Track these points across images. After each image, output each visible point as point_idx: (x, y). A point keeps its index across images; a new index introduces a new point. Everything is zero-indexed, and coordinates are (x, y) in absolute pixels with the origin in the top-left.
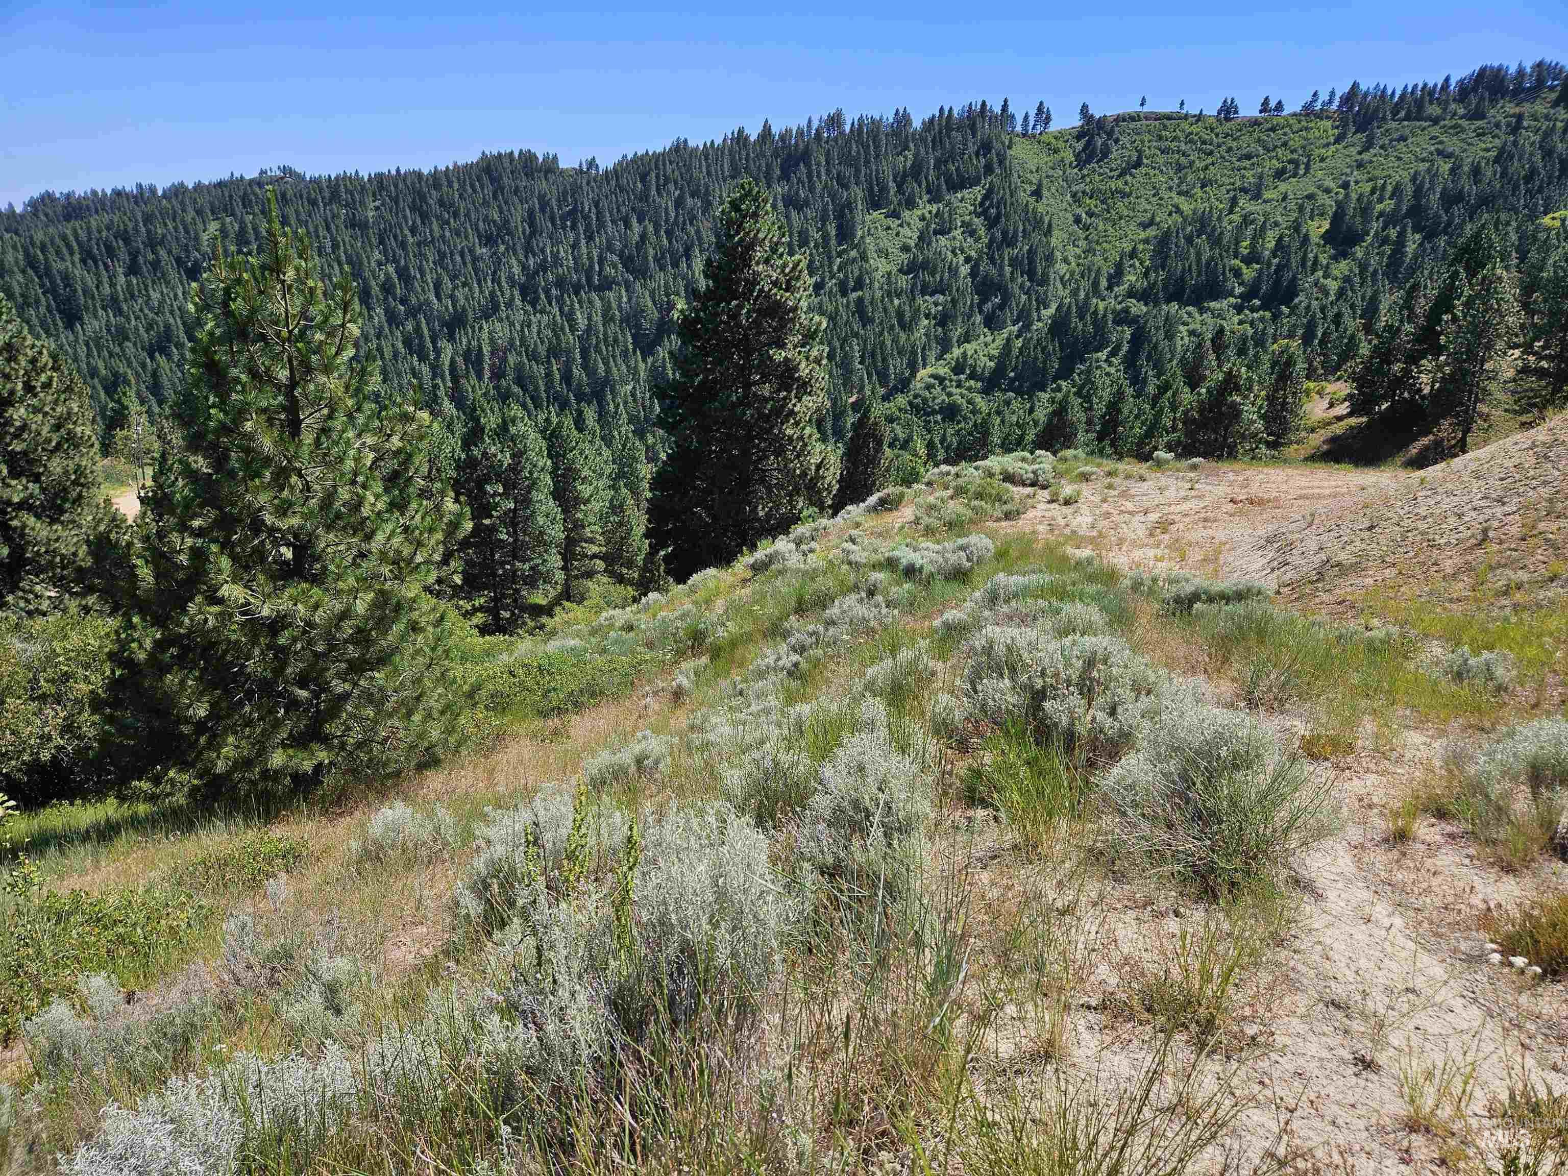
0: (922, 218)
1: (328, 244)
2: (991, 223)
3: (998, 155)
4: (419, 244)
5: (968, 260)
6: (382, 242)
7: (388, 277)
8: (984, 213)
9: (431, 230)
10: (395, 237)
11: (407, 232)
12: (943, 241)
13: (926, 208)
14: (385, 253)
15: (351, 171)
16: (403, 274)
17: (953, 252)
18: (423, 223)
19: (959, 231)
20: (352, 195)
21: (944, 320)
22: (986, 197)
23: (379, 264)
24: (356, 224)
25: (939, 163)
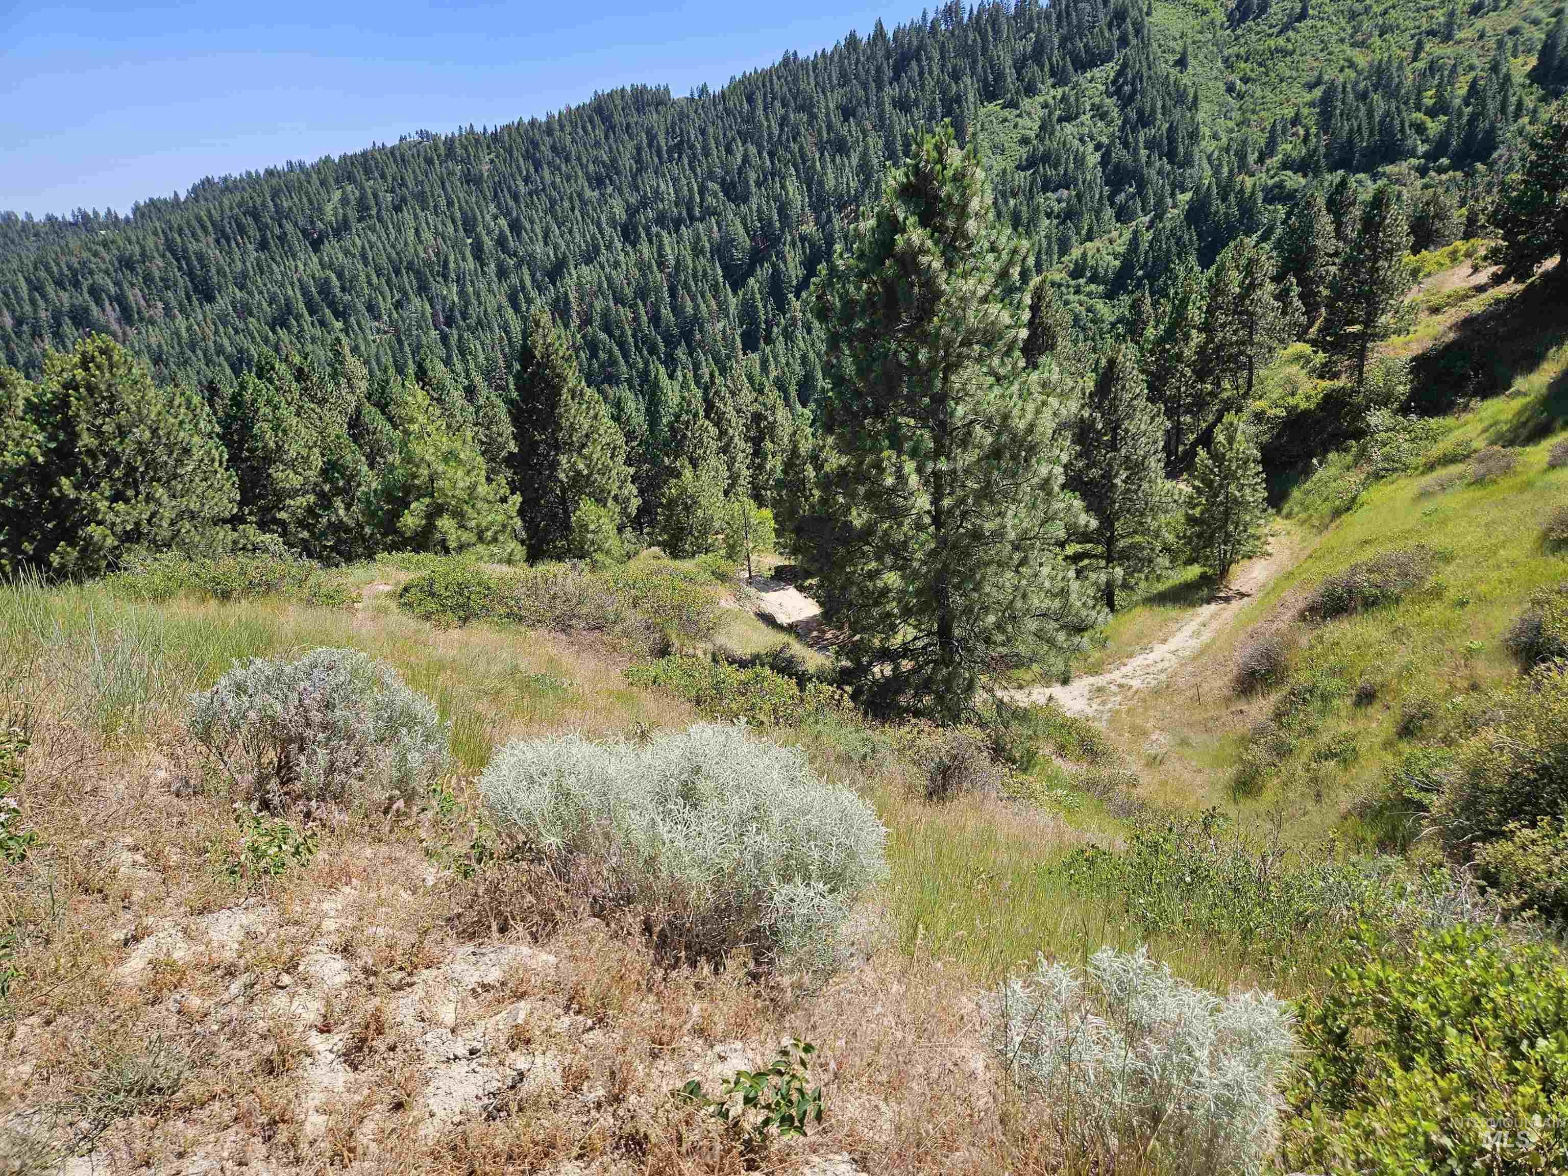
0: (1045, 106)
1: (443, 202)
2: (1126, 102)
3: (1134, 24)
5: (1098, 147)
8: (1118, 92)
9: (542, 178)
10: (509, 188)
12: (1069, 128)
13: (1050, 93)
14: (498, 206)
17: (1081, 140)
19: (1088, 116)
21: (1067, 218)
22: (1118, 75)
23: (495, 218)
24: (471, 179)
25: (1063, 42)
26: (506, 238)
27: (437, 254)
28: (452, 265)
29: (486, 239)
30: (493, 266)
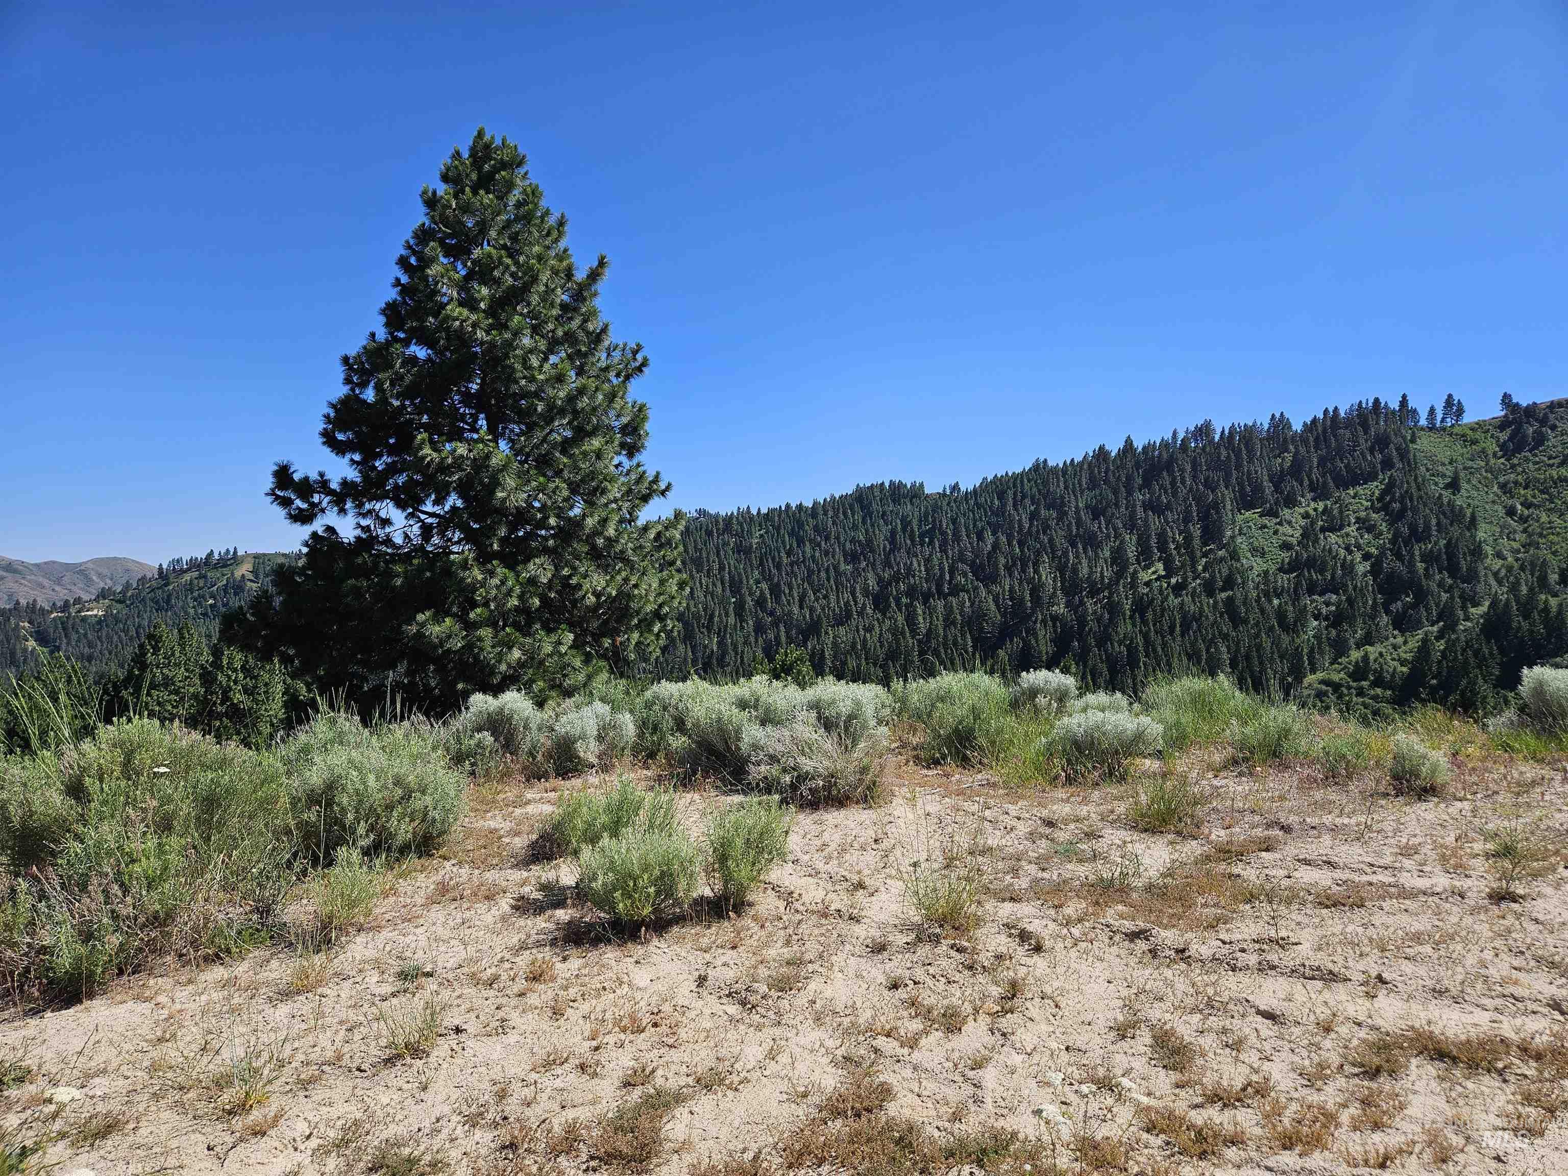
0: (1306, 516)
1: (716, 566)
2: (1394, 518)
3: (1397, 449)
4: (792, 565)
5: (1366, 557)
6: (761, 563)
7: (762, 592)
8: (1385, 508)
9: (804, 552)
10: (773, 559)
11: (783, 554)
12: (1333, 538)
13: (1309, 505)
14: (762, 573)
15: (744, 507)
16: (776, 591)
17: (1348, 549)
18: (799, 546)
19: (1354, 528)
20: (741, 526)
21: (1337, 620)
22: (1384, 493)
23: (758, 582)
24: (742, 550)
25: (1322, 462)
26: (765, 600)
27: (705, 610)
28: (716, 619)
29: (749, 599)
30: (751, 622)
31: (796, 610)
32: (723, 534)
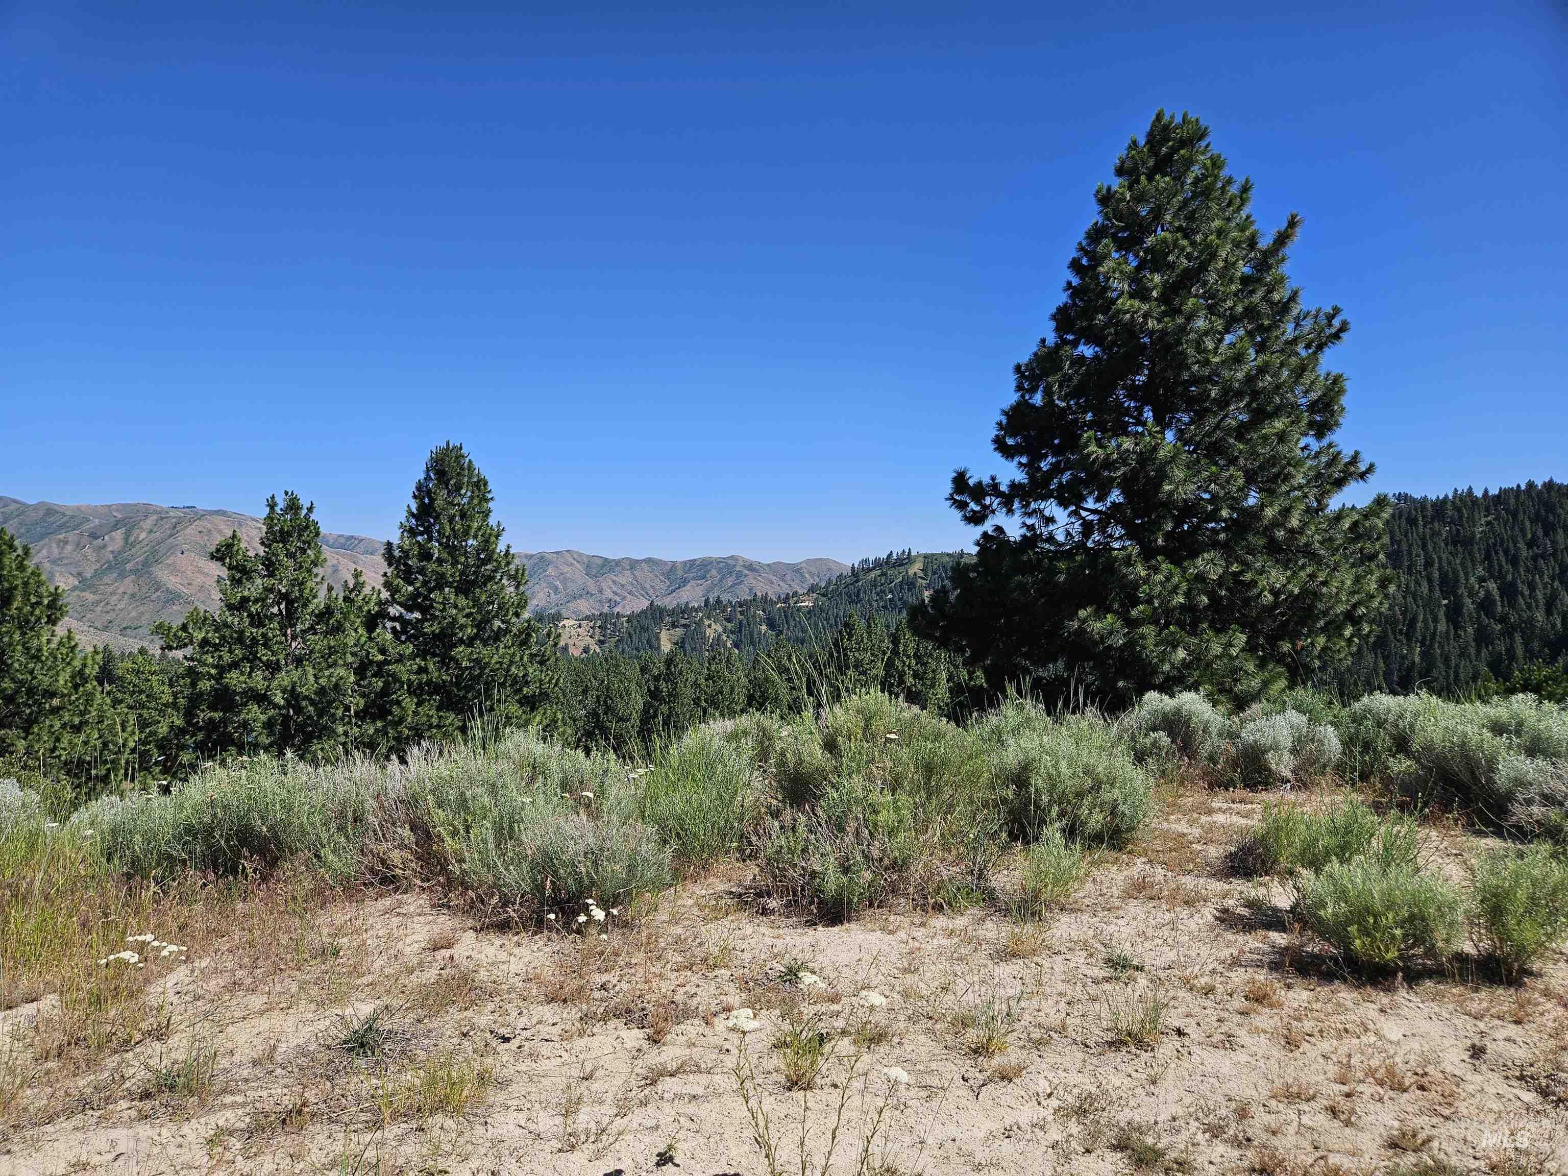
4: (1535, 558)
6: (1488, 557)
7: (1488, 593)
11: (1521, 545)
15: (1463, 488)
16: (1509, 592)
18: (1546, 534)
20: (1459, 510)
31: (1540, 616)
32: (1432, 522)
